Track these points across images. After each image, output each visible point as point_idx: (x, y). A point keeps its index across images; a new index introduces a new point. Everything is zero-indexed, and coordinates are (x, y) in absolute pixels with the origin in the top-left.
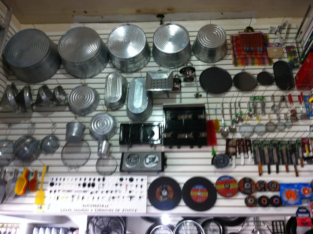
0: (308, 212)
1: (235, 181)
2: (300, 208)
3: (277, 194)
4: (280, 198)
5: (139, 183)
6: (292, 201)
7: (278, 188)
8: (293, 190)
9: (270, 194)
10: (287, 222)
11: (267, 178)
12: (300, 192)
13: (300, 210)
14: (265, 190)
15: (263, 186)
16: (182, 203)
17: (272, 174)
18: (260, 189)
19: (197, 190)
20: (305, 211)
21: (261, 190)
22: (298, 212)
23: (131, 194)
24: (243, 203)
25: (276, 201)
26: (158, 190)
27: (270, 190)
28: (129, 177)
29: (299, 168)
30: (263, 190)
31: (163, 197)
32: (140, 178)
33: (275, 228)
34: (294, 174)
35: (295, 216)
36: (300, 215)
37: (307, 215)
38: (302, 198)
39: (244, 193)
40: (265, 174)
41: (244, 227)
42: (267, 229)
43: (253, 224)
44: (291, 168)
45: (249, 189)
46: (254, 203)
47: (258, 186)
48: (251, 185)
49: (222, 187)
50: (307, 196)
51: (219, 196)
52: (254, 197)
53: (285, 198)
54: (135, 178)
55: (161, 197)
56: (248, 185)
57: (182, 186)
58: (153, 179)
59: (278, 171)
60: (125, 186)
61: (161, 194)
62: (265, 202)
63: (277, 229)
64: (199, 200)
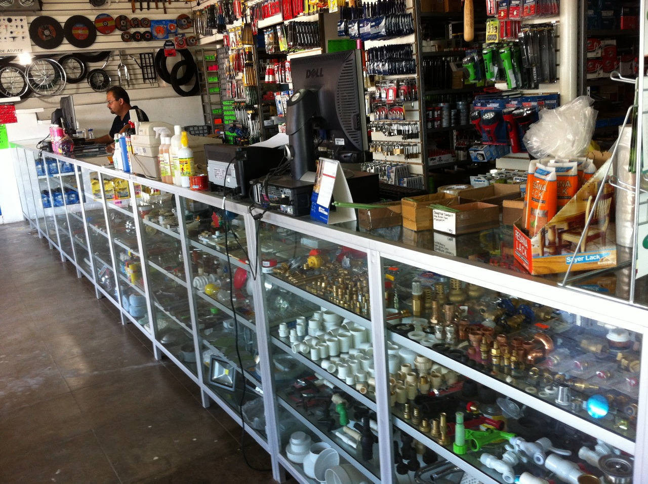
0: (173, 45)
1: (112, 19)
2: (167, 42)
3: (148, 29)
4: (151, 33)
5: (19, 23)
6: (160, 36)
7: (149, 25)
8: (162, 26)
9: (142, 30)
10: (156, 54)
11: (140, 15)
12: (167, 28)
13: (167, 44)
14: (138, 27)
15: (137, 23)
16: (65, 41)
17: (144, 10)
18: (133, 25)
19: (78, 29)
20: (171, 43)
21: (135, 27)
22: (165, 45)
23: (13, 35)
24: (119, 38)
25: (148, 36)
26: (40, 29)
27: (143, 27)
28: (6, 18)
29: (167, 4)
30: (137, 26)
31: (46, 36)
32: (18, 18)
33: (144, 62)
34: (163, 10)
35: (163, 48)
36: (166, 47)
37: (172, 47)
38: (168, 32)
39: (120, 30)
40: (138, 11)
41: (109, 62)
42: (135, 63)
43: (118, 58)
44: (161, 5)
45: (124, 26)
46: (129, 39)
47: (132, 23)
48: (126, 22)
49: (101, 25)
50: (172, 31)
51: (98, 33)
52: (129, 33)
53: (155, 33)
54: (13, 18)
55: (44, 37)
56: (123, 23)
57: (63, 25)
58: (32, 19)
59: (149, 8)
60: (5, 27)
61: (43, 34)
62: (138, 37)
63: (146, 63)
64: (81, 38)
